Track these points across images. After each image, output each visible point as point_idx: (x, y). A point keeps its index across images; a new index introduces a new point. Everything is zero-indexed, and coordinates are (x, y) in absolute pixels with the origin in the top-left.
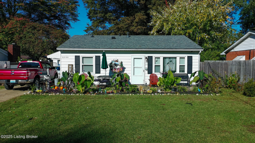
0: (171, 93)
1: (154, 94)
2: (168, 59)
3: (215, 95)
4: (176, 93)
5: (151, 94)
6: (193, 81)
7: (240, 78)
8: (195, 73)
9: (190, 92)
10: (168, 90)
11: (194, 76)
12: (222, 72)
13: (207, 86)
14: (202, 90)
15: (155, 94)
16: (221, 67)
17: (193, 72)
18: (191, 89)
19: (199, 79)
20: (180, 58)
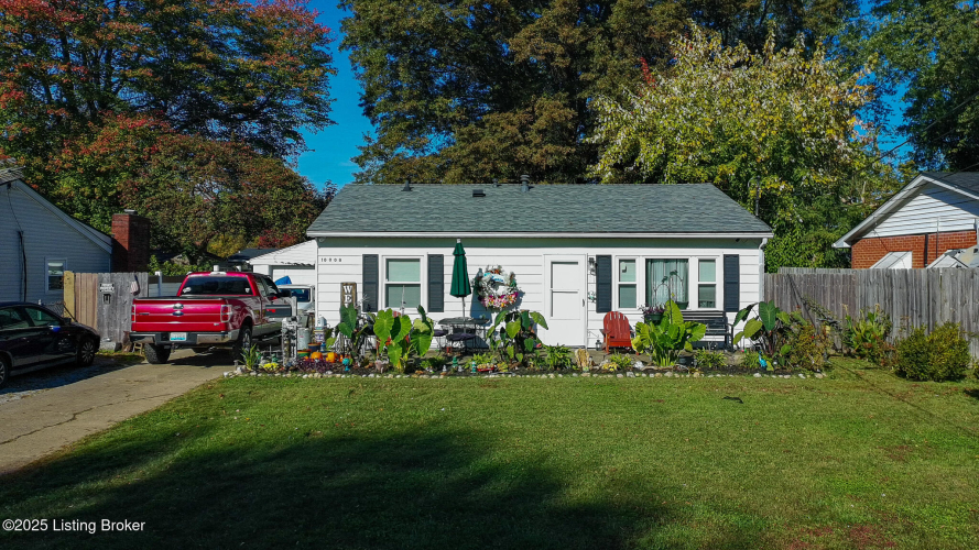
0: (675, 370)
1: (624, 373)
2: (661, 264)
3: (813, 376)
4: (692, 372)
5: (615, 373)
6: (741, 335)
7: (892, 326)
8: (750, 308)
9: (735, 369)
10: (666, 363)
11: (744, 319)
12: (834, 305)
13: (786, 348)
14: (772, 363)
15: (628, 374)
16: (832, 290)
17: (743, 306)
18: (738, 359)
19: (763, 327)
20: (700, 261)
